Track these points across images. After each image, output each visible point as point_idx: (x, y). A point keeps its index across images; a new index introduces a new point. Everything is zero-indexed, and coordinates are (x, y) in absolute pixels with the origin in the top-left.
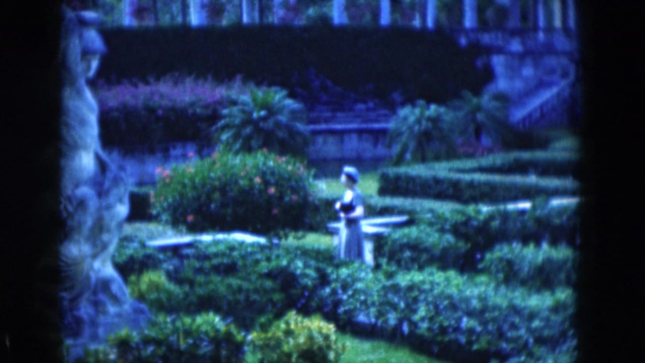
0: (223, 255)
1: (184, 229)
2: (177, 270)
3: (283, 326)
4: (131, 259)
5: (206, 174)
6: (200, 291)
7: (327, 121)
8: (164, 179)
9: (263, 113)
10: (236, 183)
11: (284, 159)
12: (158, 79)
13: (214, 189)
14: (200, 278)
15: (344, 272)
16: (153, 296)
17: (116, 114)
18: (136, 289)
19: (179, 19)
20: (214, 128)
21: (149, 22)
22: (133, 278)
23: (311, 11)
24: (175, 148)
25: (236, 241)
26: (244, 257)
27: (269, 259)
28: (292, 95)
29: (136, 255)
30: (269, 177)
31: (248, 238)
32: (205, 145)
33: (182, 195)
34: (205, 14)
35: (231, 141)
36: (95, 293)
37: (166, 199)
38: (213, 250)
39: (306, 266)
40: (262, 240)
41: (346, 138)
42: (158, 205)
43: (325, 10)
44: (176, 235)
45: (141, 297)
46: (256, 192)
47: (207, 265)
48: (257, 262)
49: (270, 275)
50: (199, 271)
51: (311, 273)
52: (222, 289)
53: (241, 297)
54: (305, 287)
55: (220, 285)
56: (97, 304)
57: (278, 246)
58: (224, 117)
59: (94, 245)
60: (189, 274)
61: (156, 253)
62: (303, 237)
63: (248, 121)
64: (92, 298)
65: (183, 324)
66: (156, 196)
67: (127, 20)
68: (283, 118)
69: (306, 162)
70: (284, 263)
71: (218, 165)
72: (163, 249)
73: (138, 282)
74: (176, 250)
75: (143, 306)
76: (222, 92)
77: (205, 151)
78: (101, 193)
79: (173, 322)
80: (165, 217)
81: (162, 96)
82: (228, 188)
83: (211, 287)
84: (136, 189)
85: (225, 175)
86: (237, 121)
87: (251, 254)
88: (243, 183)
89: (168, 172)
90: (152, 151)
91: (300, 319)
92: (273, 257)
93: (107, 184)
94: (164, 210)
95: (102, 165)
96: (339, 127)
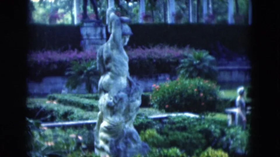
0: (181, 122)
1: (164, 111)
2: (161, 129)
3: (206, 154)
4: (142, 124)
5: (174, 87)
6: (171, 138)
7: (225, 65)
8: (156, 89)
9: (198, 62)
10: (187, 91)
11: (207, 81)
12: (153, 46)
13: (177, 94)
14: (171, 133)
15: (232, 131)
16: (151, 140)
17: (135, 61)
18: (143, 137)
19: (163, 21)
20: (177, 68)
21: (150, 22)
22: (142, 132)
23: (219, 18)
24: (160, 76)
25: (187, 116)
26: (189, 123)
27: (200, 125)
28: (210, 54)
29: (143, 122)
30: (201, 89)
31: (192, 115)
32: (173, 75)
33: (164, 96)
34: (173, 18)
35: (185, 73)
36: (126, 138)
37: (156, 98)
38: (176, 120)
39: (216, 128)
40: (197, 116)
41: (233, 73)
42: (153, 101)
43: (225, 17)
44: (160, 114)
45: (146, 140)
46: (195, 95)
47: (174, 126)
48: (195, 126)
49: (200, 132)
50: (171, 129)
51: (218, 131)
52: (180, 137)
53: (188, 141)
54: (215, 137)
55: (179, 135)
56: (126, 143)
57: (204, 118)
58: (182, 63)
59: (126, 118)
60: (166, 130)
61: (152, 121)
62: (214, 115)
63: (191, 65)
64: (125, 140)
65: (164, 153)
66: (152, 96)
67: (141, 21)
68: (207, 64)
69: (216, 83)
70: (207, 126)
71: (179, 84)
72: (155, 119)
73: (144, 134)
74: (160, 120)
75: (146, 144)
76: (180, 52)
77: (173, 78)
78: (129, 95)
79: (159, 152)
80: (156, 106)
81: (155, 53)
82: (183, 94)
83: (175, 136)
84: (144, 94)
85: (182, 88)
86: (187, 65)
87: (193, 122)
88: (190, 91)
89: (158, 86)
90: (151, 77)
91: (213, 151)
92: (202, 123)
93: (132, 91)
94: (156, 102)
95: (130, 83)
96: (230, 67)
